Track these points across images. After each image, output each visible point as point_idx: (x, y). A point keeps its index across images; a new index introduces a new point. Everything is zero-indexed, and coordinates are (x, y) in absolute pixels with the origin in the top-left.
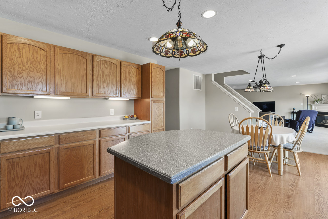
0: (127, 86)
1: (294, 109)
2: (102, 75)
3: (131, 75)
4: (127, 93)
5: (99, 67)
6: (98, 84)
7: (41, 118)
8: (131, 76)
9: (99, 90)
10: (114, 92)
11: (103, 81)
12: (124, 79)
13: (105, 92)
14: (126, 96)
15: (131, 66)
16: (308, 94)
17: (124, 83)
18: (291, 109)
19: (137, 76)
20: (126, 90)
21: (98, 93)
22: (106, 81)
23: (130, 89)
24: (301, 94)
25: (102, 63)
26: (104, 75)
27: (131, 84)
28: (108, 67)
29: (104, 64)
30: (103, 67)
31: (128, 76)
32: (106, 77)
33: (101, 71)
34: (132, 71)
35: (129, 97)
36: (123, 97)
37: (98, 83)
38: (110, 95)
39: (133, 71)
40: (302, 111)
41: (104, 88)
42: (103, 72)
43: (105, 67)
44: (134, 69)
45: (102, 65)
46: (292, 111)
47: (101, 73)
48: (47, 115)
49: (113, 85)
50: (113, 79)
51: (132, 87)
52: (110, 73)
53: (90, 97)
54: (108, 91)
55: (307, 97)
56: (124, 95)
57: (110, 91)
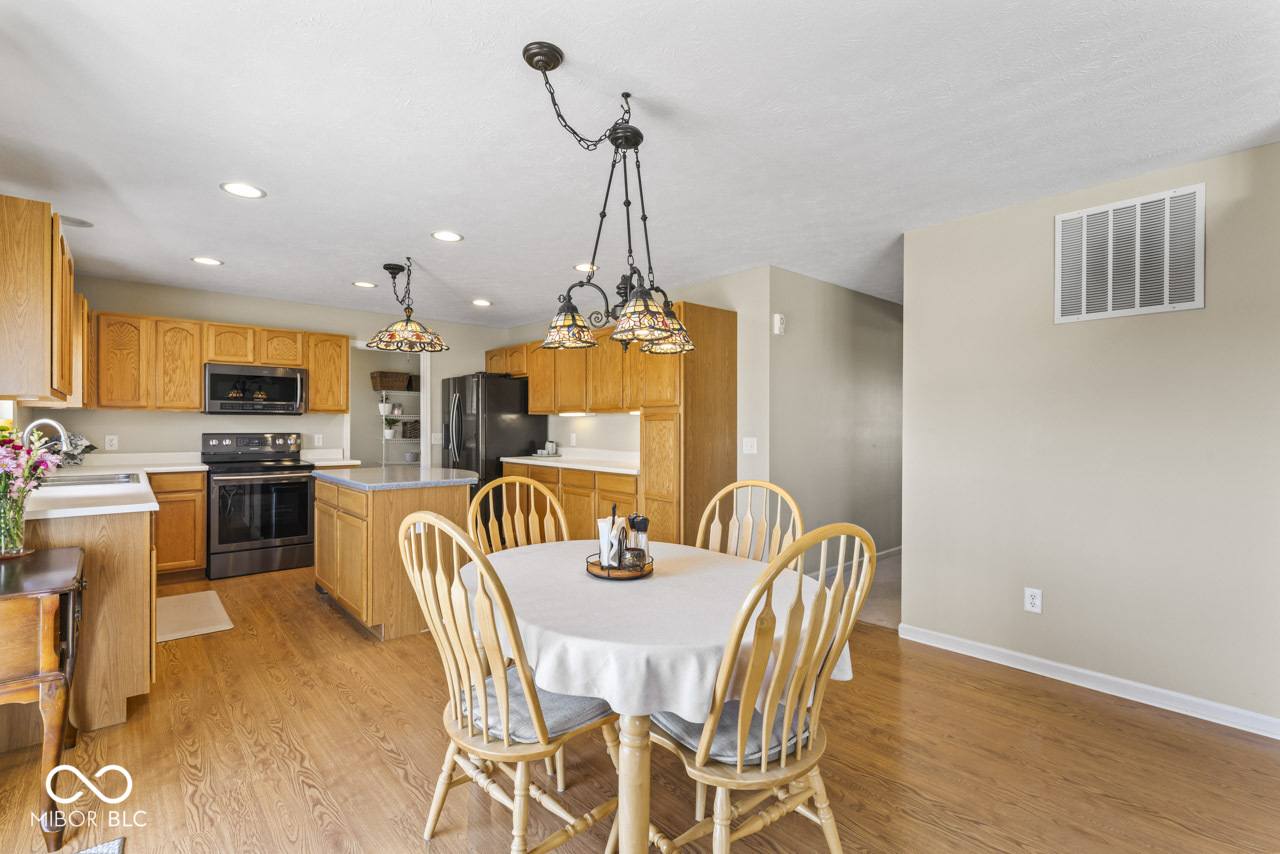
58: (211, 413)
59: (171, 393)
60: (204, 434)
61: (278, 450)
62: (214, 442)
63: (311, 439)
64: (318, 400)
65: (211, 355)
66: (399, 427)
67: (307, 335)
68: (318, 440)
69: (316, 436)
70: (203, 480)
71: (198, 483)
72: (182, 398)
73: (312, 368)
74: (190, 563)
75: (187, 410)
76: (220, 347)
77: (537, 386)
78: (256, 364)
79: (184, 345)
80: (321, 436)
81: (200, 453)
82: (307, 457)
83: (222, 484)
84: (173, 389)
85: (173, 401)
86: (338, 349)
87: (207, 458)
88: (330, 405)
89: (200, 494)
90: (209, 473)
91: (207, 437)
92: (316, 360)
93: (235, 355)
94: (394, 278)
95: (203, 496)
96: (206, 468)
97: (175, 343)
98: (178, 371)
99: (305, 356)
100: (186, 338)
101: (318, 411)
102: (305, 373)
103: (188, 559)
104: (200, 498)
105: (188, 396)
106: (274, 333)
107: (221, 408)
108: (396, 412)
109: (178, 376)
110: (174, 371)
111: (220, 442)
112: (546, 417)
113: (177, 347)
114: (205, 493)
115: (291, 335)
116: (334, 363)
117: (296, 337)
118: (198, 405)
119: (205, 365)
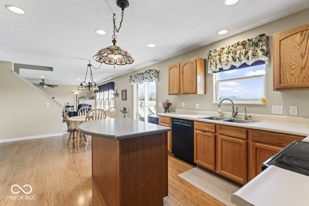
1: (68, 104)
16: (77, 93)
18: (65, 104)
24: (72, 92)
40: (82, 105)
46: (67, 105)
55: (77, 95)
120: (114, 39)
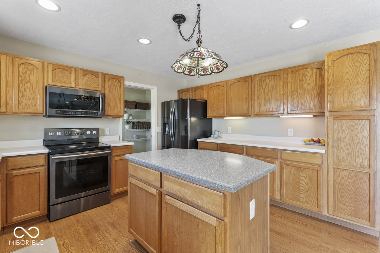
0: (298, 98)
2: (263, 92)
3: (304, 81)
4: (297, 108)
5: (260, 85)
6: (259, 103)
7: (231, 133)
8: (305, 83)
9: (260, 108)
10: (277, 108)
11: (264, 99)
12: (292, 91)
13: (266, 109)
14: (295, 112)
15: (305, 70)
17: (292, 96)
19: (316, 81)
20: (296, 104)
21: (259, 111)
22: (268, 98)
23: (302, 101)
25: (264, 80)
26: (265, 91)
27: (304, 95)
28: (270, 82)
29: (266, 80)
30: (264, 84)
31: (298, 85)
32: (268, 94)
33: (262, 89)
34: (306, 75)
35: (301, 112)
36: (290, 113)
37: (259, 101)
38: (272, 112)
39: (308, 75)
41: (266, 106)
42: (264, 89)
43: (267, 83)
44: (311, 72)
45: (264, 82)
47: (263, 91)
48: (235, 131)
49: (276, 101)
50: (276, 93)
51: (307, 98)
52: (273, 88)
53: (252, 116)
54: (269, 108)
56: (291, 110)
57: (273, 108)
58: (50, 116)
59: (24, 104)
60: (45, 129)
61: (87, 137)
62: (51, 134)
63: (103, 131)
64: (109, 110)
65: (49, 81)
66: (131, 124)
67: (104, 75)
68: (107, 131)
69: (106, 129)
70: (45, 158)
71: (42, 161)
72: (31, 107)
73: (106, 92)
74: (37, 213)
75: (34, 115)
76: (55, 77)
77: (213, 104)
78: (76, 88)
79: (32, 74)
80: (108, 129)
81: (42, 140)
82: (104, 141)
83: (58, 161)
84: (25, 101)
85: (25, 108)
86: (119, 83)
87: (48, 144)
88: (115, 113)
89: (43, 168)
90: (49, 154)
91: (46, 131)
92: (109, 89)
93: (64, 83)
94: (179, 26)
95: (45, 169)
96: (47, 151)
97: (26, 72)
98: (28, 90)
99: (103, 86)
100: (33, 70)
101: (110, 116)
102: (104, 95)
103: (35, 210)
104: (42, 170)
105: (35, 106)
106: (87, 72)
107: (56, 114)
108: (130, 118)
109: (28, 93)
110: (25, 90)
111: (55, 133)
112: (211, 119)
113: (27, 75)
114: (46, 167)
115: (95, 74)
116: (118, 91)
117: (98, 76)
118: (41, 112)
119: (46, 87)
120: (199, 38)
